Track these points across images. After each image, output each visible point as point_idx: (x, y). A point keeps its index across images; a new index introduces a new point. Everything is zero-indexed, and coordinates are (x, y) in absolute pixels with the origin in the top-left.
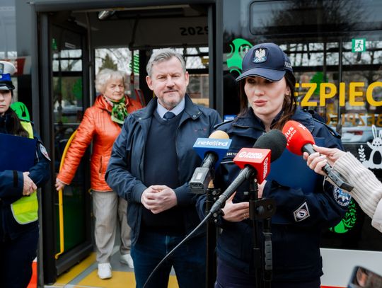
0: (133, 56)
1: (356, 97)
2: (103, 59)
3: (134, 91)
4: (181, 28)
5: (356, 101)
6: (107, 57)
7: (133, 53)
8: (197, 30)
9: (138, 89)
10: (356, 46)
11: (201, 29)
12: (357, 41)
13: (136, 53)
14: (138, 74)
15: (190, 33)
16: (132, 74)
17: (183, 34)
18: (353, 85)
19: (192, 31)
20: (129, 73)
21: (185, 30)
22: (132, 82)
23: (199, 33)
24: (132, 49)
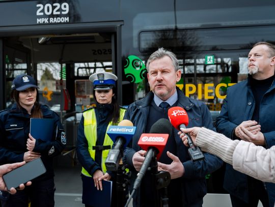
0: (62, 68)
1: (209, 93)
2: (44, 71)
3: (62, 90)
4: (93, 50)
5: (209, 96)
6: (46, 69)
7: (62, 66)
8: (103, 51)
9: (65, 88)
10: (208, 60)
11: (106, 50)
12: (209, 57)
13: (64, 65)
14: (65, 79)
15: (99, 54)
16: (61, 79)
17: (94, 54)
18: (207, 86)
19: (100, 52)
20: (60, 78)
21: (95, 51)
22: (61, 84)
23: (104, 53)
24: (61, 63)
